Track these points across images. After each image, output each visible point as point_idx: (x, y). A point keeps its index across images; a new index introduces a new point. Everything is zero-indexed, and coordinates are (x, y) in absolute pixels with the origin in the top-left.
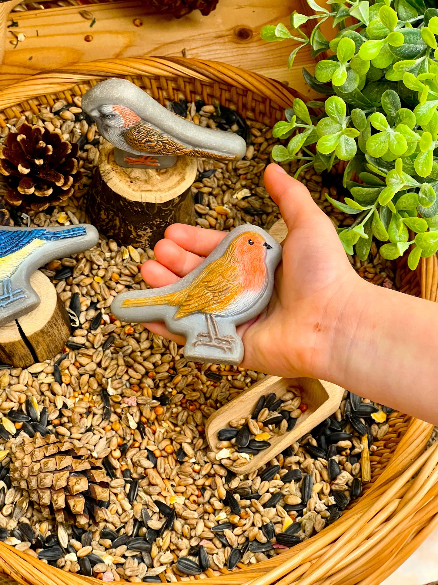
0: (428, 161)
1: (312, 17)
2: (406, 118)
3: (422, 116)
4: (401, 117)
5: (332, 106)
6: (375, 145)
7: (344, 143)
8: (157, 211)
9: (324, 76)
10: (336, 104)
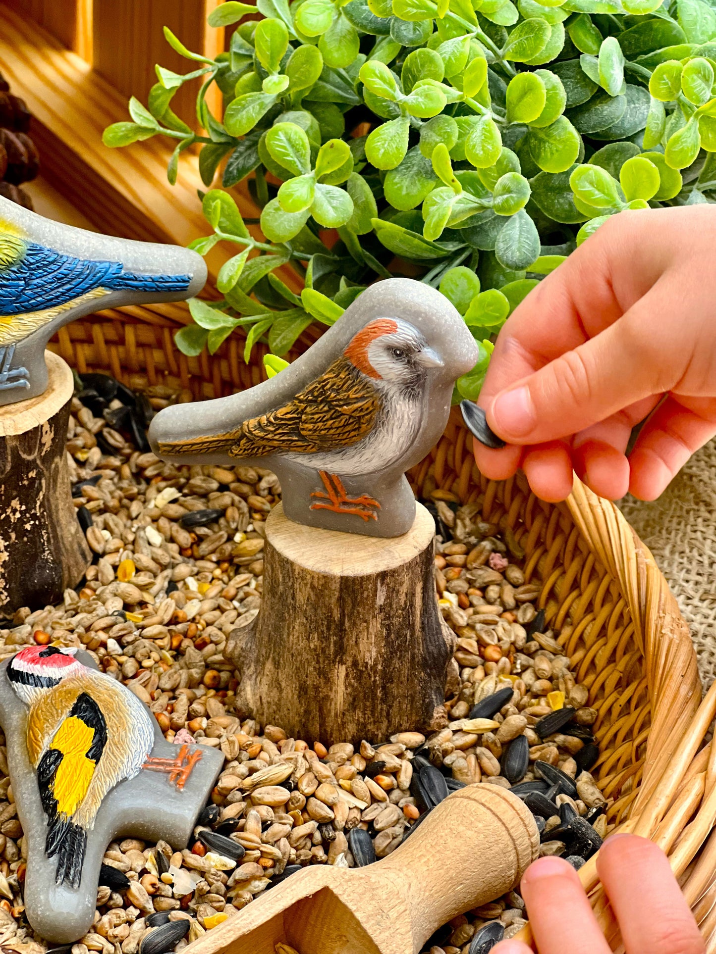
0: (489, 132)
1: (189, 76)
2: (423, 66)
3: (450, 58)
4: (414, 69)
5: (280, 140)
6: (383, 145)
7: (324, 199)
8: (12, 468)
9: (244, 121)
10: (286, 134)
